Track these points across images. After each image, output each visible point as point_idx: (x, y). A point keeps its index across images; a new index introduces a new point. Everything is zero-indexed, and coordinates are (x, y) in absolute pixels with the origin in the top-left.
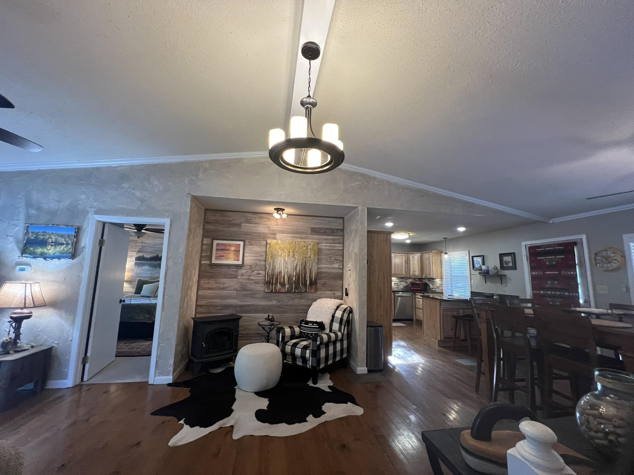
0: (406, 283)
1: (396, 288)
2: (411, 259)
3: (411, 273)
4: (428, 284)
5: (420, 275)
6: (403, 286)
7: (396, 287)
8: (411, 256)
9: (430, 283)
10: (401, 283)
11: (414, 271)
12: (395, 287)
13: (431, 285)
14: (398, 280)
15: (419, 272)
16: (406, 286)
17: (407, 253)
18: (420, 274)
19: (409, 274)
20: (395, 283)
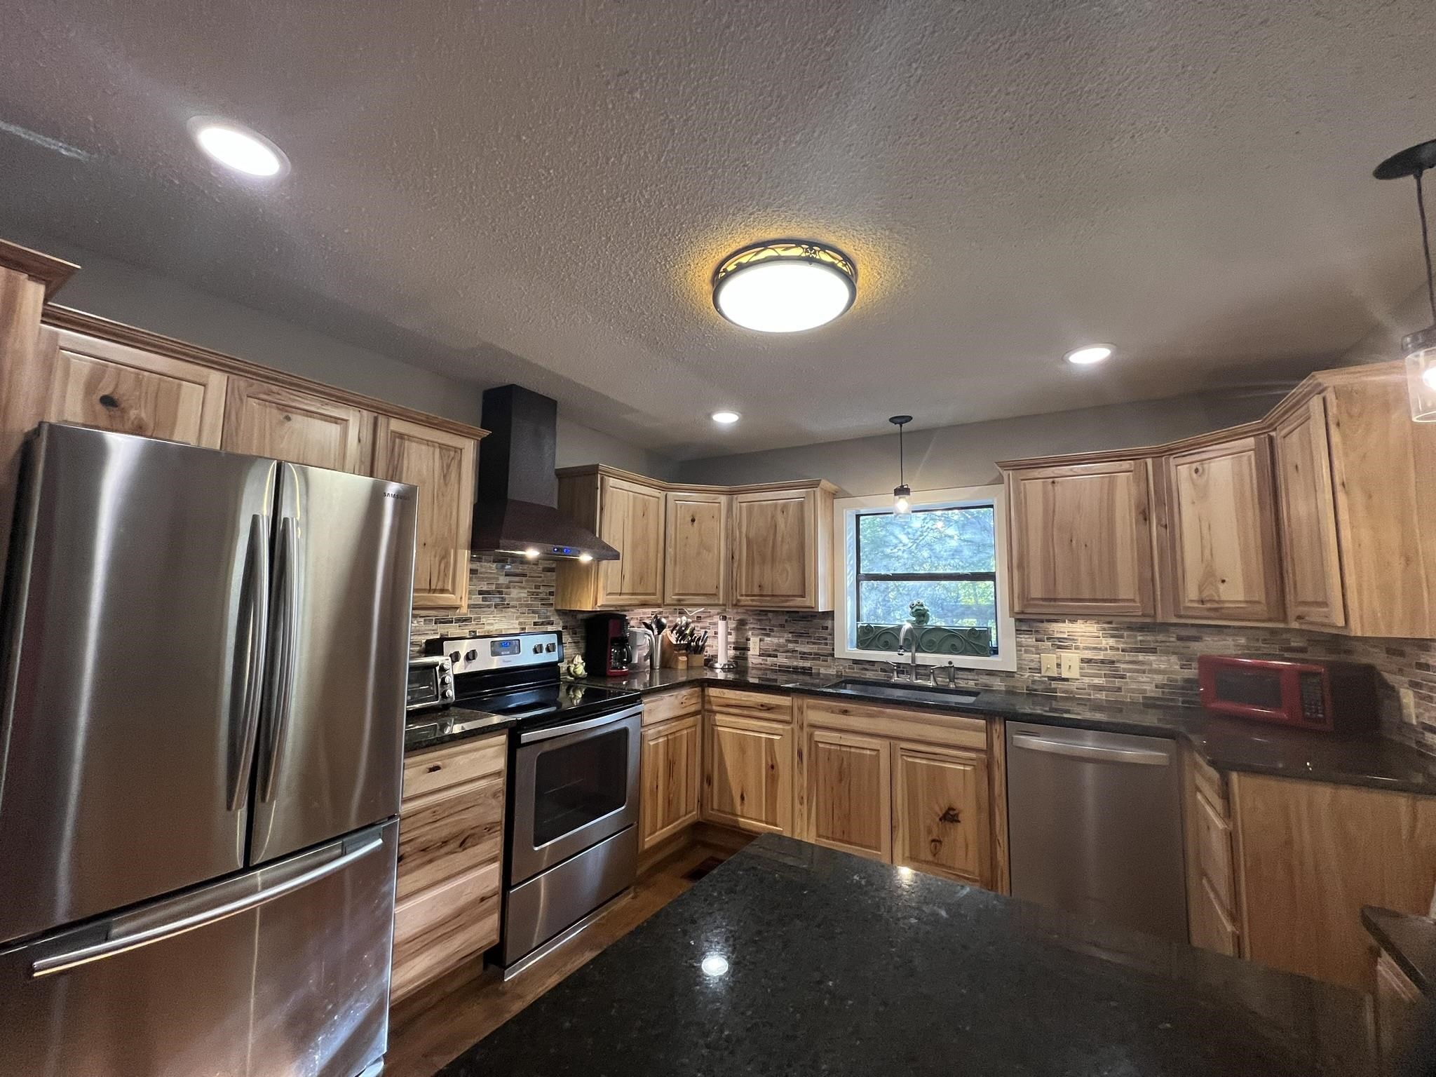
0: (1186, 661)
1: (1099, 688)
2: (1186, 492)
3: (1192, 592)
4: (1390, 678)
5: (1261, 609)
6: (1159, 678)
7: (1096, 681)
8: (1184, 471)
9: (1401, 672)
10: (1141, 657)
11: (1211, 577)
12: (1086, 680)
13: (1408, 698)
14: (1112, 642)
15: (1248, 587)
16: (1187, 681)
17: (1158, 455)
18: (1259, 595)
19: (1177, 601)
20: (1089, 655)
